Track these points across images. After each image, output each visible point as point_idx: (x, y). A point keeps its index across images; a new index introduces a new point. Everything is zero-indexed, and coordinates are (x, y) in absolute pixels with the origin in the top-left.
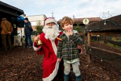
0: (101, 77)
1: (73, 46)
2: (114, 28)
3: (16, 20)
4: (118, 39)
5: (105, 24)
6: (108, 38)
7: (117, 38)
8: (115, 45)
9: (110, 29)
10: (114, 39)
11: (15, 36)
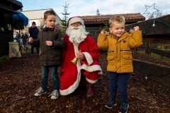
0: (145, 100)
2: (169, 32)
3: (12, 17)
5: (154, 25)
6: (152, 45)
8: (162, 56)
11: (10, 43)
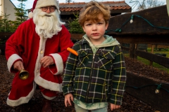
1: (101, 74)
2: (148, 31)
4: (160, 50)
5: (131, 21)
7: (159, 47)
8: (151, 61)
9: (140, 31)
10: (151, 49)
